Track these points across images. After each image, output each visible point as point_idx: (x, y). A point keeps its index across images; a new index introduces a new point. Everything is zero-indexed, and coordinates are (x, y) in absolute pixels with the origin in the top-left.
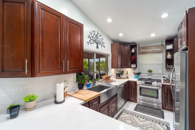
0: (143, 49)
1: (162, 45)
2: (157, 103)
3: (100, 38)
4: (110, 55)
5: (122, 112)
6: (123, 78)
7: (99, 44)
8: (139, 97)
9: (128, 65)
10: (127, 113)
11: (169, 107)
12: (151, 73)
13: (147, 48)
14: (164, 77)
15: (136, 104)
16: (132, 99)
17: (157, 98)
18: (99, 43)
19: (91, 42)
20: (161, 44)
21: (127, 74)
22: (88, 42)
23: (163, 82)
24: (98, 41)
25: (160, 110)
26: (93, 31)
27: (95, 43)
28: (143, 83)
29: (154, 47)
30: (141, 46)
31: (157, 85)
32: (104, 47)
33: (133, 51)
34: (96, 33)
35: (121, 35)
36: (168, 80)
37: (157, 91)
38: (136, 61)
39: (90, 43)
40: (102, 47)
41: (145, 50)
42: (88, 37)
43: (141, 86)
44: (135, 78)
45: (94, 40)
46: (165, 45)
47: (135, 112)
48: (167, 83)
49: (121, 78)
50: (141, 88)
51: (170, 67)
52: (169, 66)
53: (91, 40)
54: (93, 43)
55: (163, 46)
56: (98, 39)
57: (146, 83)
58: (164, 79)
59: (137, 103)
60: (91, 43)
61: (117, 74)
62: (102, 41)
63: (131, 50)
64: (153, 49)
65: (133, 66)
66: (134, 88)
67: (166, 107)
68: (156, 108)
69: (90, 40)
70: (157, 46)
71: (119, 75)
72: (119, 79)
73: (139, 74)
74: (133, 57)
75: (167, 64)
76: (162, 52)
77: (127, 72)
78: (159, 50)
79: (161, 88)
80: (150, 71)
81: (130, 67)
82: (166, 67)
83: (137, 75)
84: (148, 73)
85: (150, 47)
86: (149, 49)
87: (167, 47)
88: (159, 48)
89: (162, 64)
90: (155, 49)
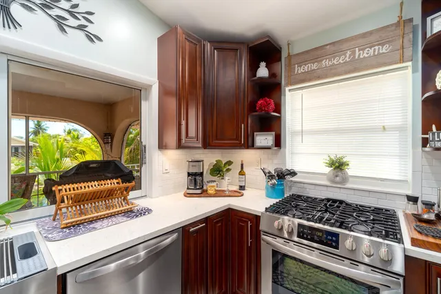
0: (305, 62)
9: (238, 137)
13: (319, 52)
14: (413, 200)
20: (395, 20)
21: (242, 173)
29: (361, 41)
30: (296, 50)
32: (90, 39)
33: (263, 72)
38: (279, 118)
41: (314, 66)
46: (418, 20)
49: (205, 194)
55: (408, 29)
63: (254, 67)
64: (354, 53)
65: (264, 139)
70: (371, 33)
73: (281, 175)
74: (260, 102)
75: (434, 127)
76: (402, 60)
77: (242, 165)
78: (384, 50)
79: (401, 280)
80: (338, 166)
81: (250, 145)
82: (425, 142)
83: (274, 181)
84: (328, 170)
85: (336, 47)
86: (334, 54)
87: (436, 23)
88: (383, 45)
89: (401, 129)
90: (363, 50)
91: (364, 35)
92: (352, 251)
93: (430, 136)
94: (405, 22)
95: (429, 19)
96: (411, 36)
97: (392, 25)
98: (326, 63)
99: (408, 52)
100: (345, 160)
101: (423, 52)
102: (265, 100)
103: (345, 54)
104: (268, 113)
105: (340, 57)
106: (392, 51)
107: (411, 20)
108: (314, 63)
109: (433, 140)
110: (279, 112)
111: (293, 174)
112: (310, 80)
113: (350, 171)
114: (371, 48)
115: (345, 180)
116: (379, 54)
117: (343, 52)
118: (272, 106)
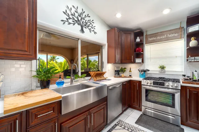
0: (152, 37)
1: (181, 28)
2: (173, 115)
3: (87, 19)
4: (105, 45)
5: (116, 125)
6: (123, 76)
7: (86, 28)
8: (144, 103)
9: (131, 60)
10: (123, 127)
11: (193, 123)
12: (163, 70)
13: (156, 34)
14: (184, 76)
15: (140, 113)
16: (135, 105)
17: (173, 106)
18: (85, 25)
19: (71, 21)
20: (179, 27)
21: (130, 71)
22: (62, 21)
23: (183, 83)
24: (83, 23)
25: (178, 126)
26: (74, 7)
27: (79, 24)
28: (151, 84)
29: (169, 32)
30: (149, 33)
31: (172, 86)
32: (95, 33)
33: (138, 40)
34: (80, 11)
35: (119, 16)
36: (190, 79)
37: (173, 95)
38: (143, 54)
39: (67, 23)
40: (90, 32)
41: (155, 39)
42: (64, 12)
43: (148, 87)
44: (140, 77)
45: (76, 19)
46: (185, 27)
47: (136, 126)
48: (189, 83)
49: (121, 77)
50: (147, 91)
51: (195, 59)
52: (193, 58)
53: (70, 18)
54: (74, 24)
56: (83, 20)
57: (154, 83)
58: (184, 77)
59: (141, 111)
60: (70, 24)
61: (115, 71)
62: (91, 24)
63: (135, 38)
64: (167, 35)
65: (138, 60)
66: (137, 91)
67: (189, 122)
68: (171, 122)
69: (68, 18)
70: (172, 30)
71: (118, 73)
72: (117, 77)
73: (145, 71)
74: (137, 49)
75: (190, 56)
76: (181, 38)
77: (130, 69)
78: (176, 35)
79: (180, 91)
80: (163, 68)
81: (134, 62)
82: (187, 60)
83: (143, 72)
84: (159, 69)
85: (162, 33)
86: (161, 35)
87: (190, 29)
88: (176, 33)
89: (181, 57)
90: (170, 34)
91: (170, 30)
92: (168, 86)
93: (188, 59)
94: (182, 28)
95: (188, 28)
96: (183, 31)
97: (178, 28)
98: (158, 38)
99: (183, 36)
100: (164, 66)
101: (187, 36)
102: (139, 48)
103: (164, 36)
104: (140, 52)
105: (163, 36)
106: (178, 35)
107: (183, 27)
108: (155, 38)
109: (189, 60)
110: (143, 52)
111: (149, 70)
112: (153, 43)
113: (166, 69)
114: (172, 34)
115: (165, 72)
116: (175, 36)
117: (164, 35)
118: (141, 50)
